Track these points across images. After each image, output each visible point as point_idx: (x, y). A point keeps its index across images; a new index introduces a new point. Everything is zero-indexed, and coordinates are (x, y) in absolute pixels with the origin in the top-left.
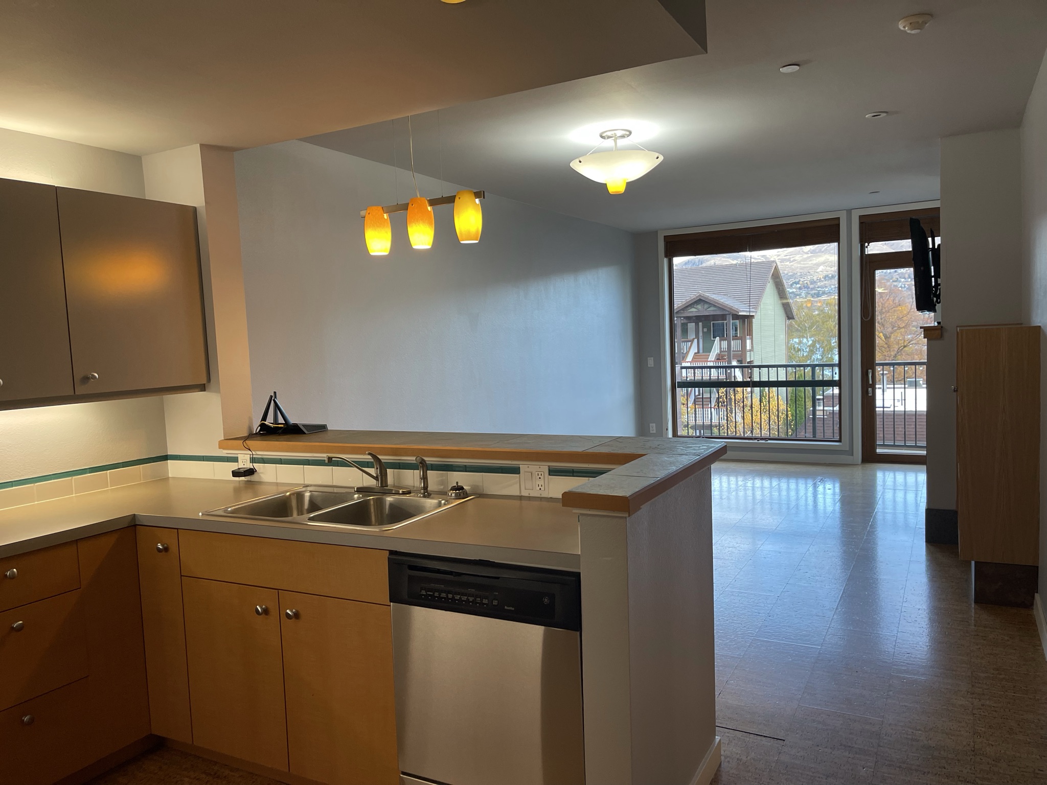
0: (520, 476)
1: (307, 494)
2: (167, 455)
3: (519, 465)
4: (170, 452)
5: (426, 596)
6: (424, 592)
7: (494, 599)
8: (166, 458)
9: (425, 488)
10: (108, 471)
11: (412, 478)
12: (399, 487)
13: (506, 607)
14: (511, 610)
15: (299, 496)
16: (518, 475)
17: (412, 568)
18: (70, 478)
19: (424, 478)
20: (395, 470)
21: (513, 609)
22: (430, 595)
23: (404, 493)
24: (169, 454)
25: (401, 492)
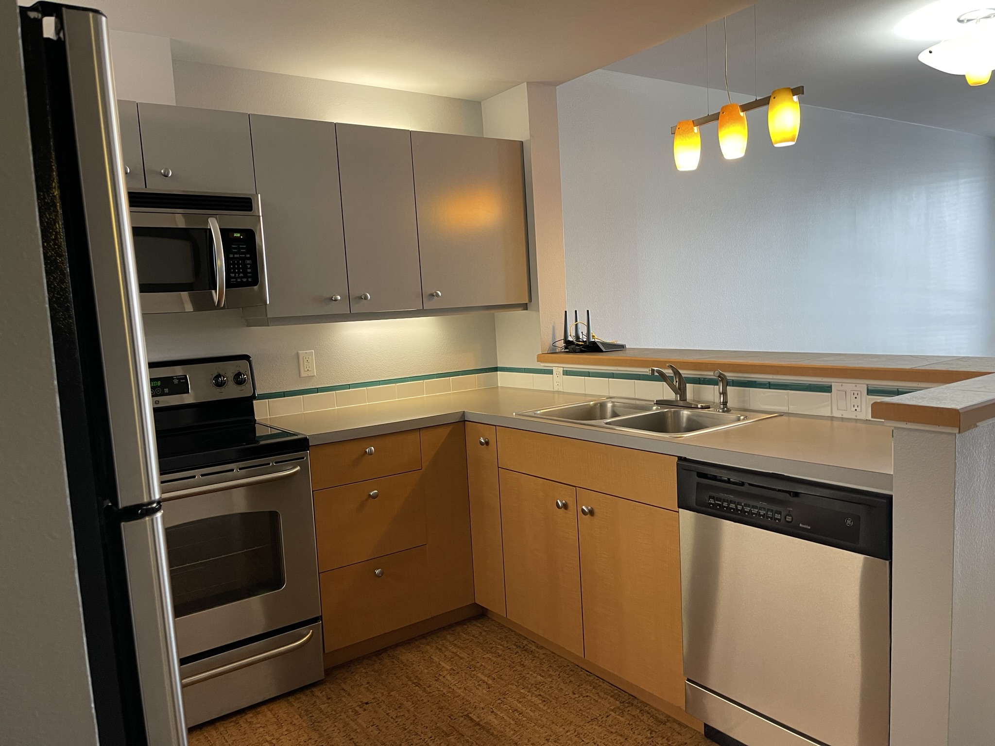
0: (831, 395)
1: (609, 405)
2: (497, 367)
3: (831, 382)
4: (500, 365)
5: (715, 505)
6: (712, 501)
7: (788, 515)
8: (496, 369)
9: (725, 403)
10: (451, 378)
11: (711, 394)
12: (699, 401)
13: (801, 525)
14: (807, 528)
15: (603, 406)
16: (829, 394)
17: (701, 475)
18: (422, 381)
19: (724, 393)
20: (695, 385)
21: (809, 528)
22: (718, 505)
23: (702, 408)
24: (498, 366)
25: (699, 406)
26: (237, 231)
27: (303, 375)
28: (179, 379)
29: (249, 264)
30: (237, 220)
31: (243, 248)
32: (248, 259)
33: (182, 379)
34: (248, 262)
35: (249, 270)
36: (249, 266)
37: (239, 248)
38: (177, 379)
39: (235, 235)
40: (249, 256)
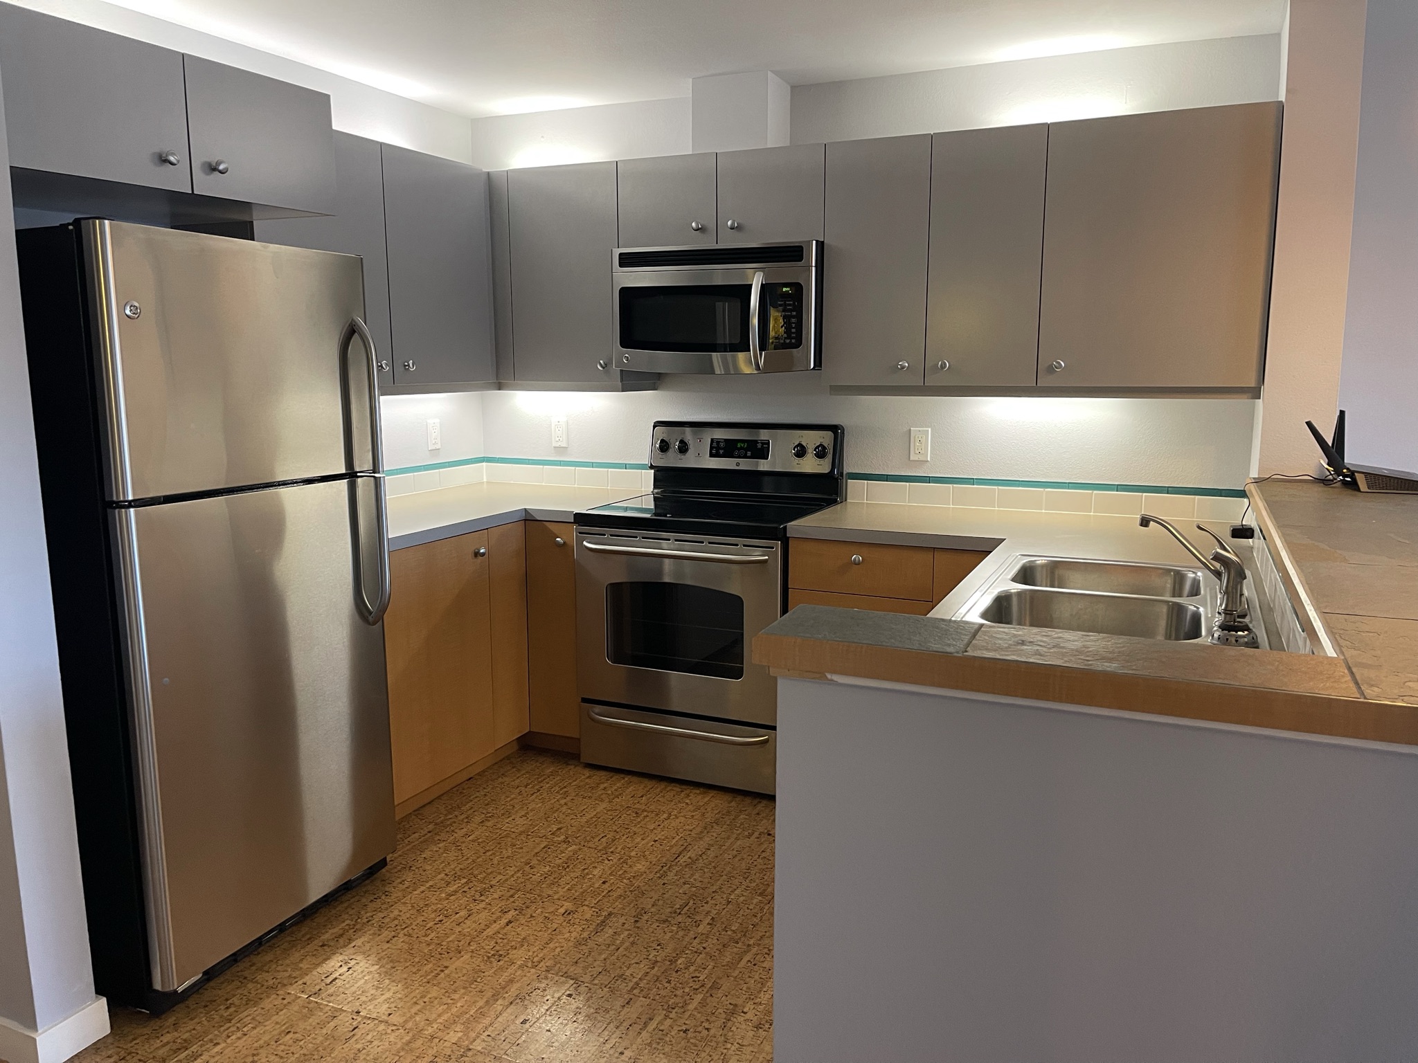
26: (786, 285)
27: (912, 458)
28: (763, 444)
29: (794, 323)
30: (784, 272)
31: (790, 305)
32: (793, 317)
33: (765, 444)
34: (793, 320)
35: (793, 330)
36: (794, 325)
37: (785, 305)
38: (762, 443)
39: (784, 289)
40: (794, 313)
